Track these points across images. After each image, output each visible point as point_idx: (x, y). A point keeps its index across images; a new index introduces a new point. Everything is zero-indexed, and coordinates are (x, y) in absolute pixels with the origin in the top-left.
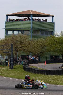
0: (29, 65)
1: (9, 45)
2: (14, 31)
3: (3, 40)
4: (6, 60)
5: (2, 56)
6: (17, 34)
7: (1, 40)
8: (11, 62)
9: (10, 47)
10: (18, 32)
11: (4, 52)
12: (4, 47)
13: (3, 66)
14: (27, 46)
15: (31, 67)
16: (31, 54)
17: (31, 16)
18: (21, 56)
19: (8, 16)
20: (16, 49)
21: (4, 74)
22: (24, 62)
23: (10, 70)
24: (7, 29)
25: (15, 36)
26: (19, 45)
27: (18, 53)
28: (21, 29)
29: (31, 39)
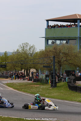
0: (76, 83)
1: (50, 58)
2: (56, 40)
3: (43, 52)
4: (47, 76)
5: (41, 71)
6: (60, 43)
7: (40, 51)
8: (52, 78)
9: (51, 60)
10: (61, 41)
11: (44, 66)
12: (44, 60)
13: (43, 84)
14: (74, 59)
15: (77, 85)
16: (78, 69)
17: (78, 21)
18: (65, 71)
19: (49, 21)
20: (59, 62)
21: (44, 93)
22: (69, 78)
23: (51, 88)
24: (48, 38)
25: (57, 46)
26: (62, 57)
27: (61, 67)
28: (65, 37)
29: (78, 50)
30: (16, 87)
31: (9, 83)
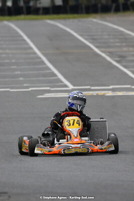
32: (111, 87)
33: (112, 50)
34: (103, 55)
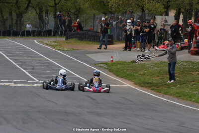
30: (147, 79)
31: (118, 63)
32: (14, 81)
33: (17, 58)
34: (11, 61)
